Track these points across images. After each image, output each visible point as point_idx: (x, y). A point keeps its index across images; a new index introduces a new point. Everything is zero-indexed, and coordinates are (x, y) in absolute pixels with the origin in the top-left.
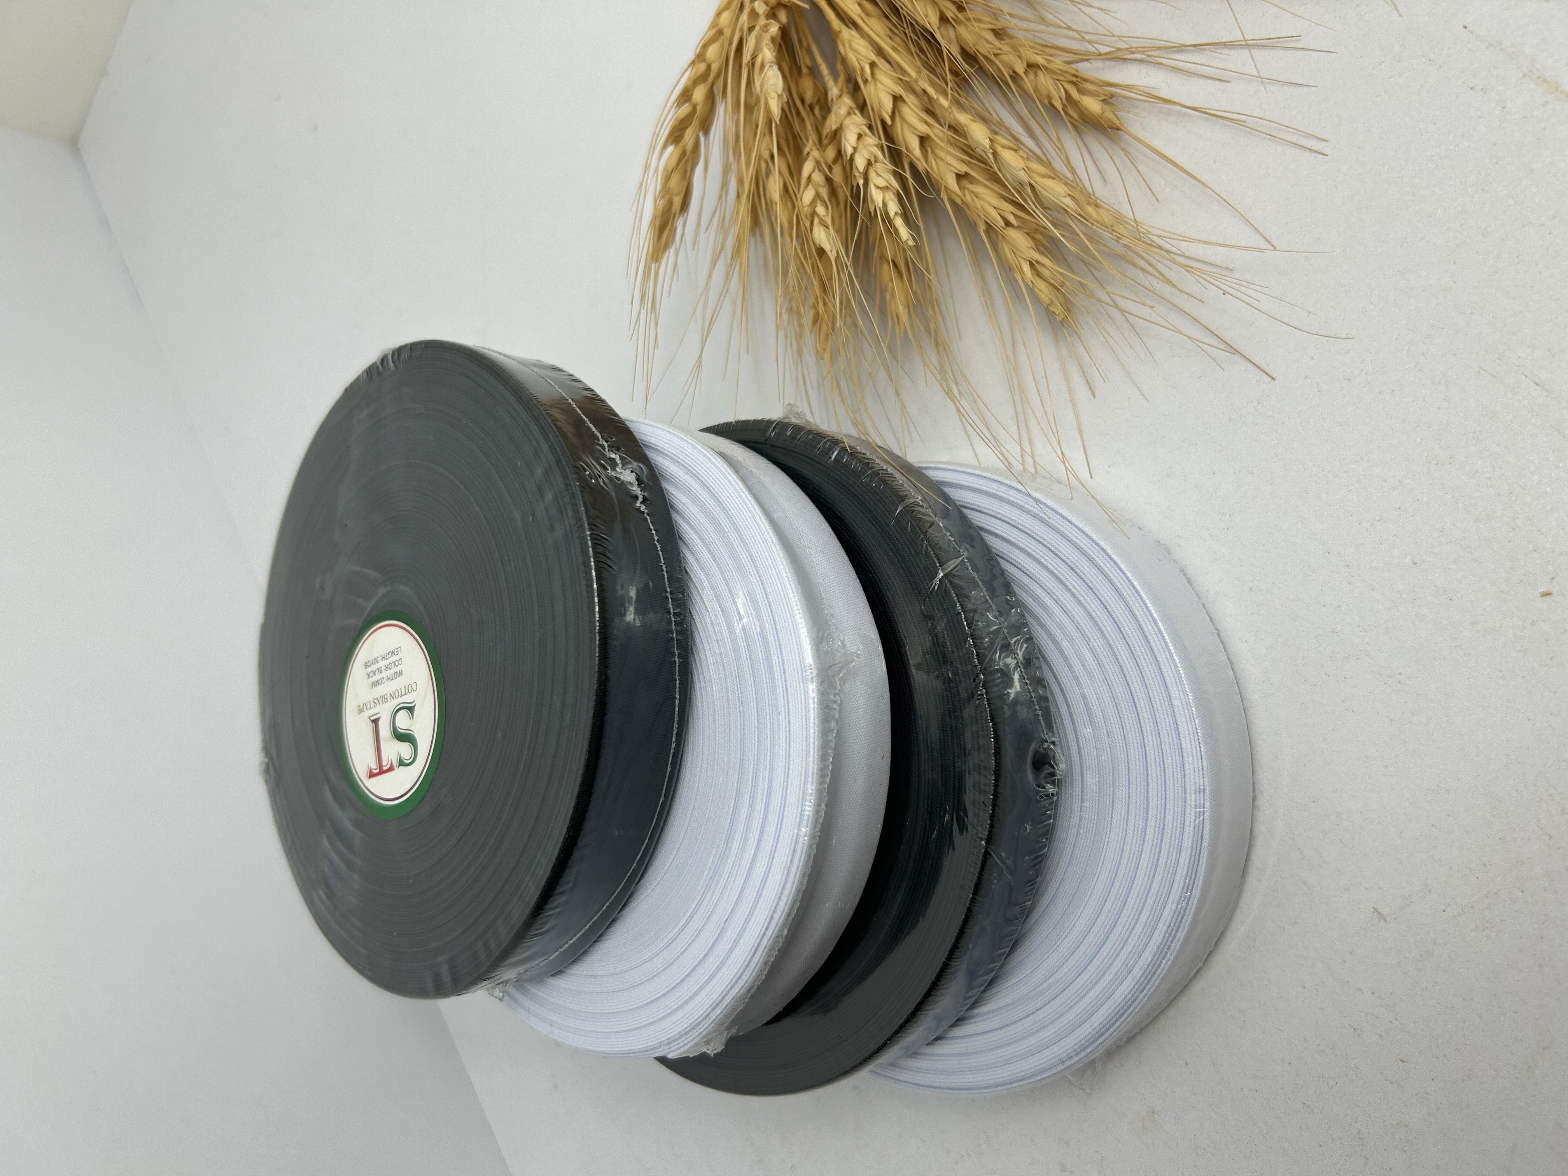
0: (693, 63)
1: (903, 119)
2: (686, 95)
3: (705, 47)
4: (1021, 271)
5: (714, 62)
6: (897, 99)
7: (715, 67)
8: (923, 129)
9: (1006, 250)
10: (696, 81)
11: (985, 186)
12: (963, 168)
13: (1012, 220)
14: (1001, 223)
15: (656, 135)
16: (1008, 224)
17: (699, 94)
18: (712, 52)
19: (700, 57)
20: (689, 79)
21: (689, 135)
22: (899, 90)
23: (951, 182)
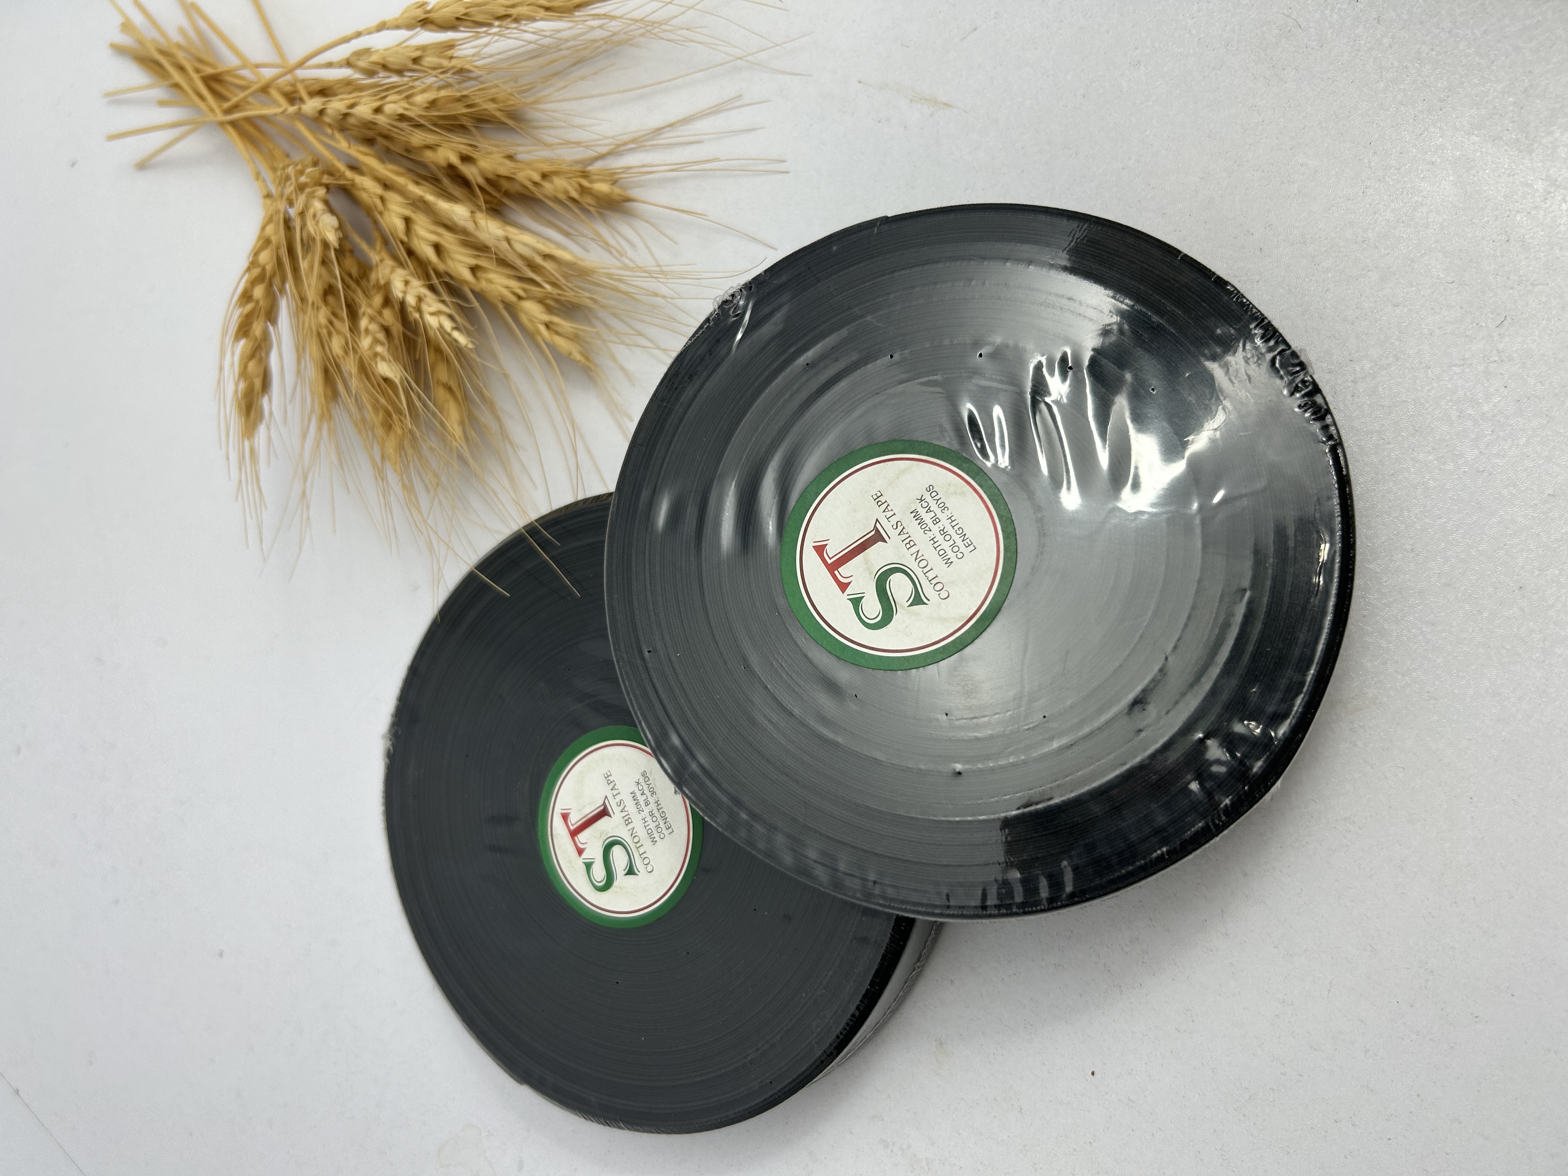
0: (248, 269)
1: (417, 236)
2: (246, 297)
3: (256, 254)
4: (539, 333)
5: (267, 264)
6: (407, 221)
7: (269, 268)
8: (433, 238)
9: (524, 318)
10: (253, 283)
11: (497, 272)
12: (473, 262)
13: (521, 293)
14: (513, 299)
15: (224, 333)
16: (520, 298)
17: (258, 292)
18: (265, 257)
19: (253, 264)
20: (247, 282)
21: (257, 329)
22: (407, 212)
23: (467, 275)
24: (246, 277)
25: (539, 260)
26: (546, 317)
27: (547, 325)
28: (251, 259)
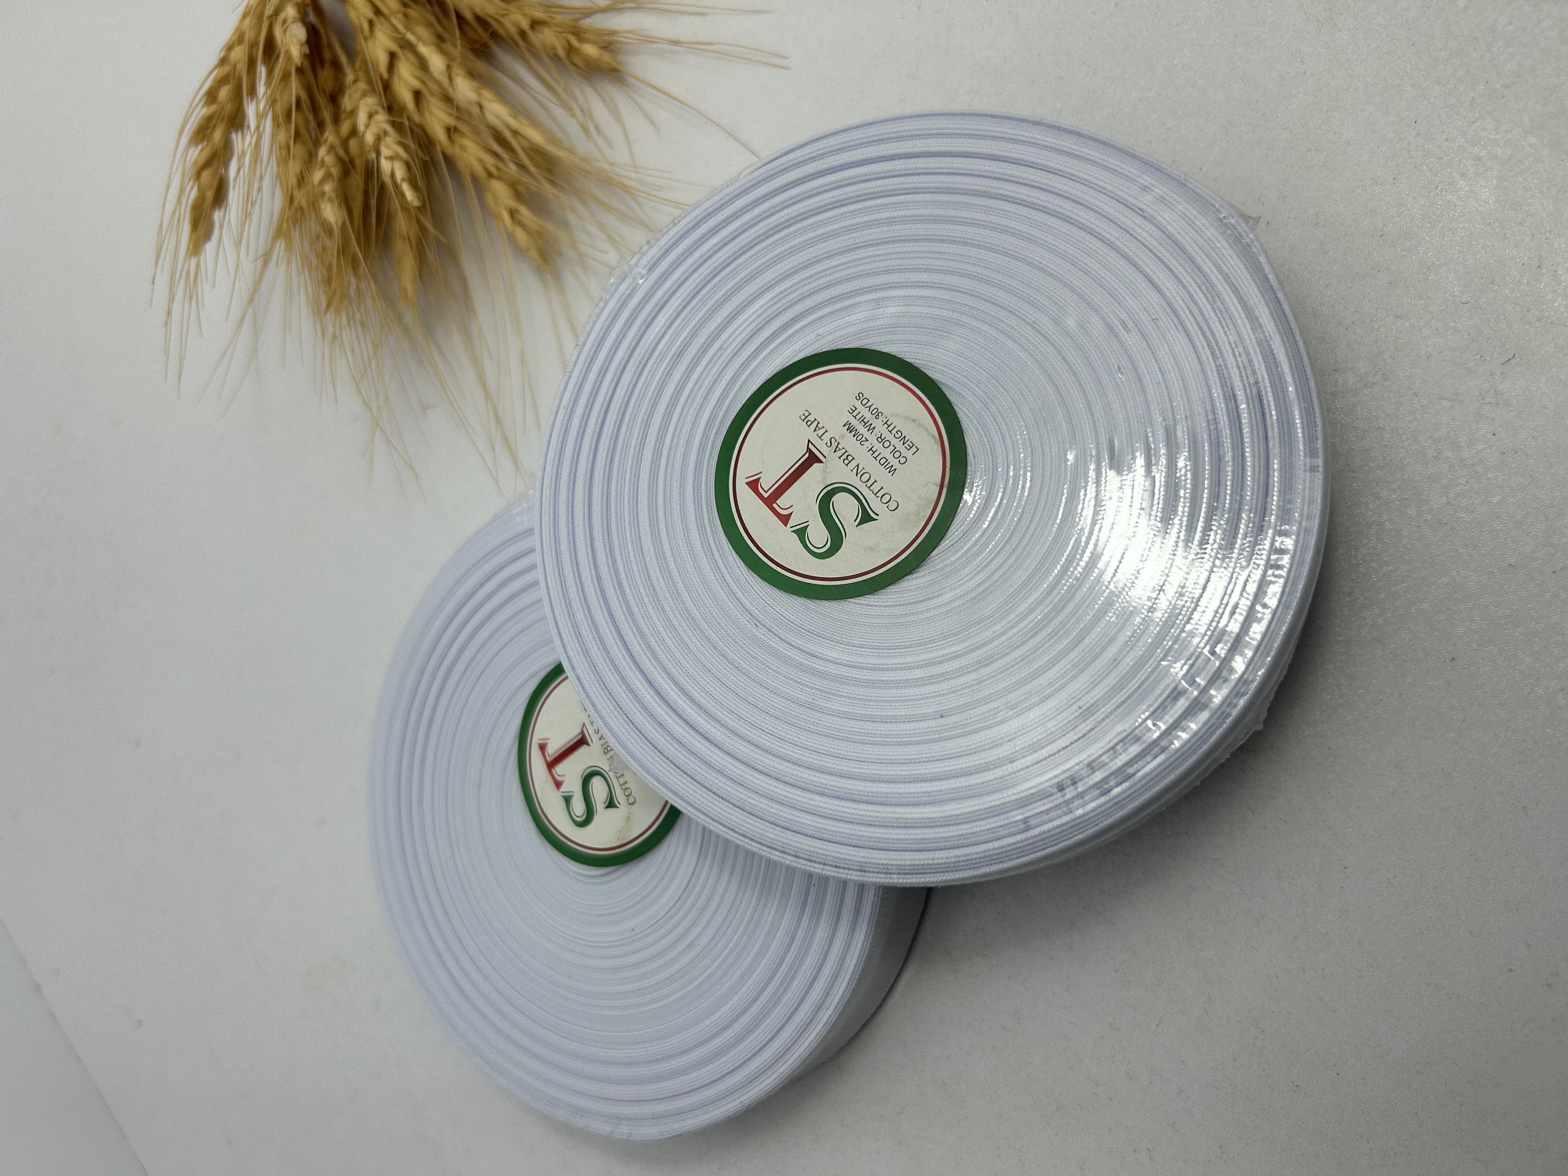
1: (399, 77)
2: (211, 96)
3: (228, 52)
4: (502, 219)
5: (238, 62)
6: (392, 56)
7: (238, 67)
8: (416, 84)
9: (490, 199)
10: (221, 81)
12: (451, 122)
13: (491, 170)
17: (224, 93)
18: (237, 54)
19: (223, 61)
20: (214, 79)
21: (218, 135)
22: (394, 47)
23: (442, 135)
24: (215, 72)
25: (508, 135)
26: (512, 203)
27: (513, 213)
28: (222, 54)
